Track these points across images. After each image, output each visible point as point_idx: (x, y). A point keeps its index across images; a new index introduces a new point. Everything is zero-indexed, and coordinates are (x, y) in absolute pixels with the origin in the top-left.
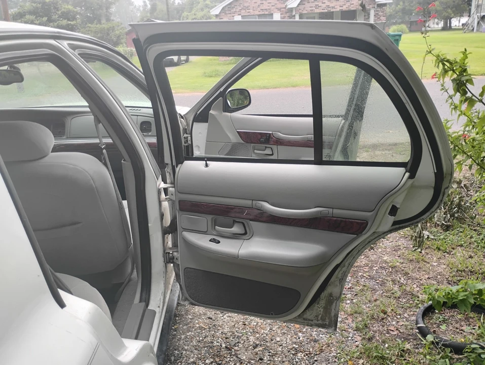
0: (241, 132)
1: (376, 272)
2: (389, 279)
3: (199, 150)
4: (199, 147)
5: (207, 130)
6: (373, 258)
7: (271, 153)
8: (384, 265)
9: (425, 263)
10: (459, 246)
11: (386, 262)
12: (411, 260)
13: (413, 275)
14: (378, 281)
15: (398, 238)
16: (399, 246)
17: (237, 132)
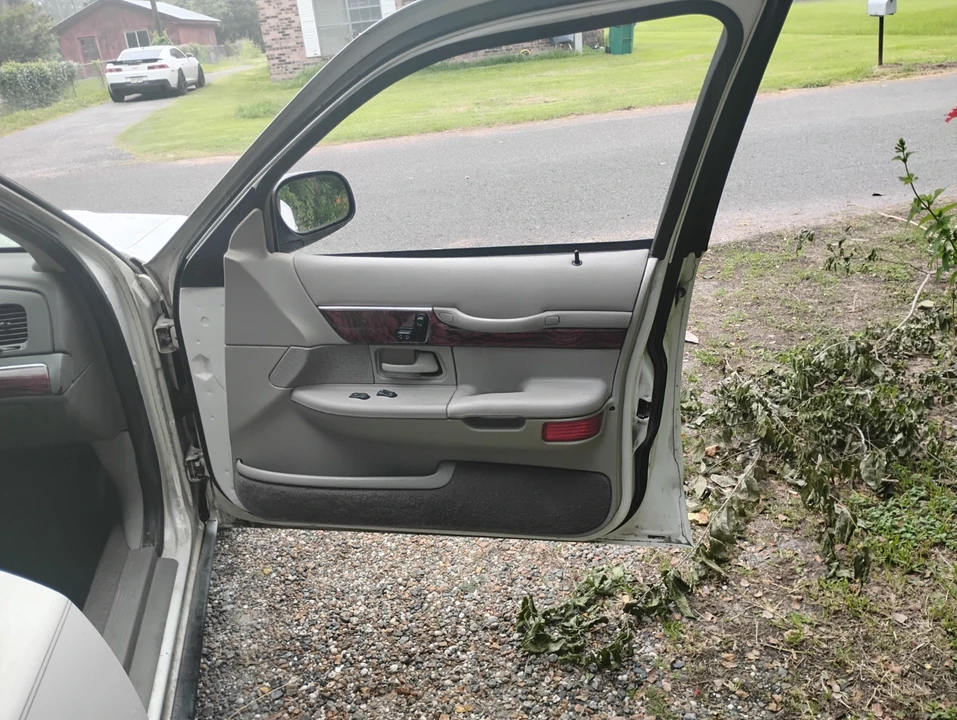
0: (332, 311)
1: (759, 670)
2: (799, 691)
3: (208, 369)
4: (206, 360)
5: (223, 309)
6: (736, 613)
7: (434, 368)
8: (773, 640)
9: (875, 619)
10: (936, 545)
11: (774, 628)
12: (836, 612)
13: (860, 667)
14: (773, 706)
15: (776, 535)
16: (789, 561)
17: (320, 310)
